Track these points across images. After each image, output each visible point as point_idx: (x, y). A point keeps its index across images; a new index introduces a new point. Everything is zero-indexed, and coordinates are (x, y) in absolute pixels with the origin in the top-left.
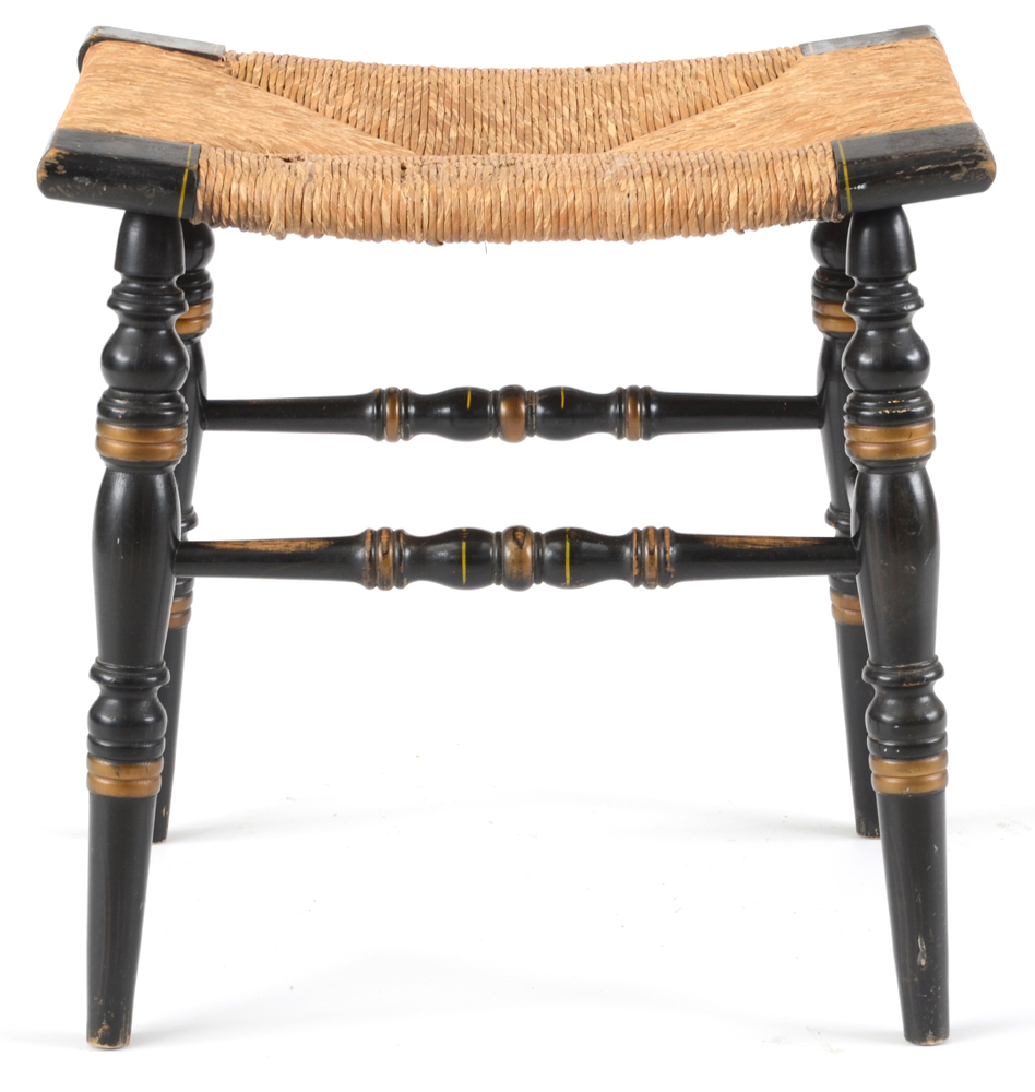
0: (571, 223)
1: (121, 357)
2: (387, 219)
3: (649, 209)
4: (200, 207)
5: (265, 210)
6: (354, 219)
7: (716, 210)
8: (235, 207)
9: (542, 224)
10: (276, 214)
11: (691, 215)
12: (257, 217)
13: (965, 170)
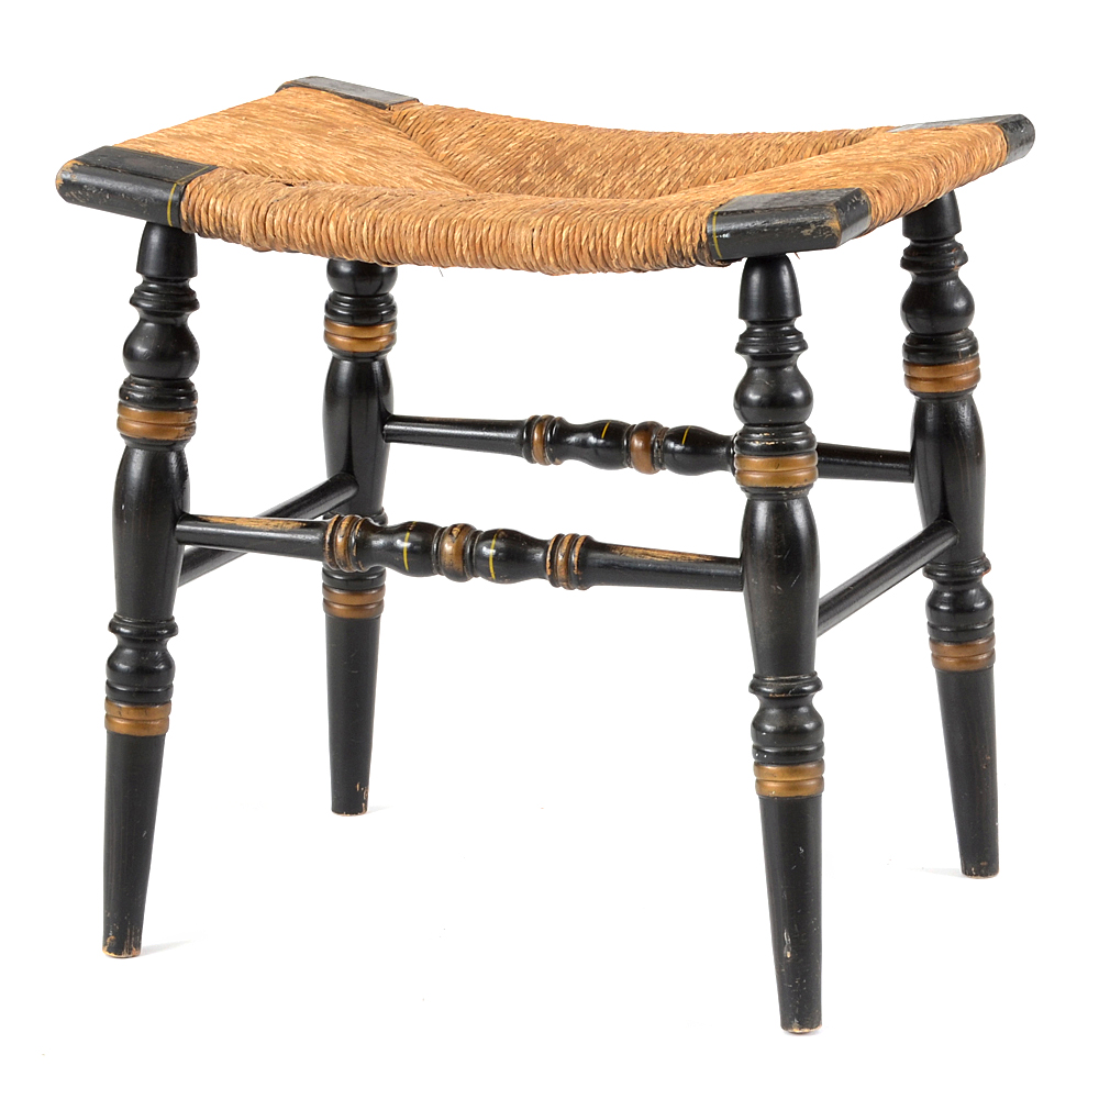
0: (485, 252)
1: (141, 349)
2: (333, 238)
3: (549, 243)
4: (185, 218)
5: (235, 223)
6: (307, 237)
7: (604, 248)
8: (211, 219)
9: (461, 250)
10: (243, 227)
11: (584, 250)
12: (230, 229)
13: (813, 227)
